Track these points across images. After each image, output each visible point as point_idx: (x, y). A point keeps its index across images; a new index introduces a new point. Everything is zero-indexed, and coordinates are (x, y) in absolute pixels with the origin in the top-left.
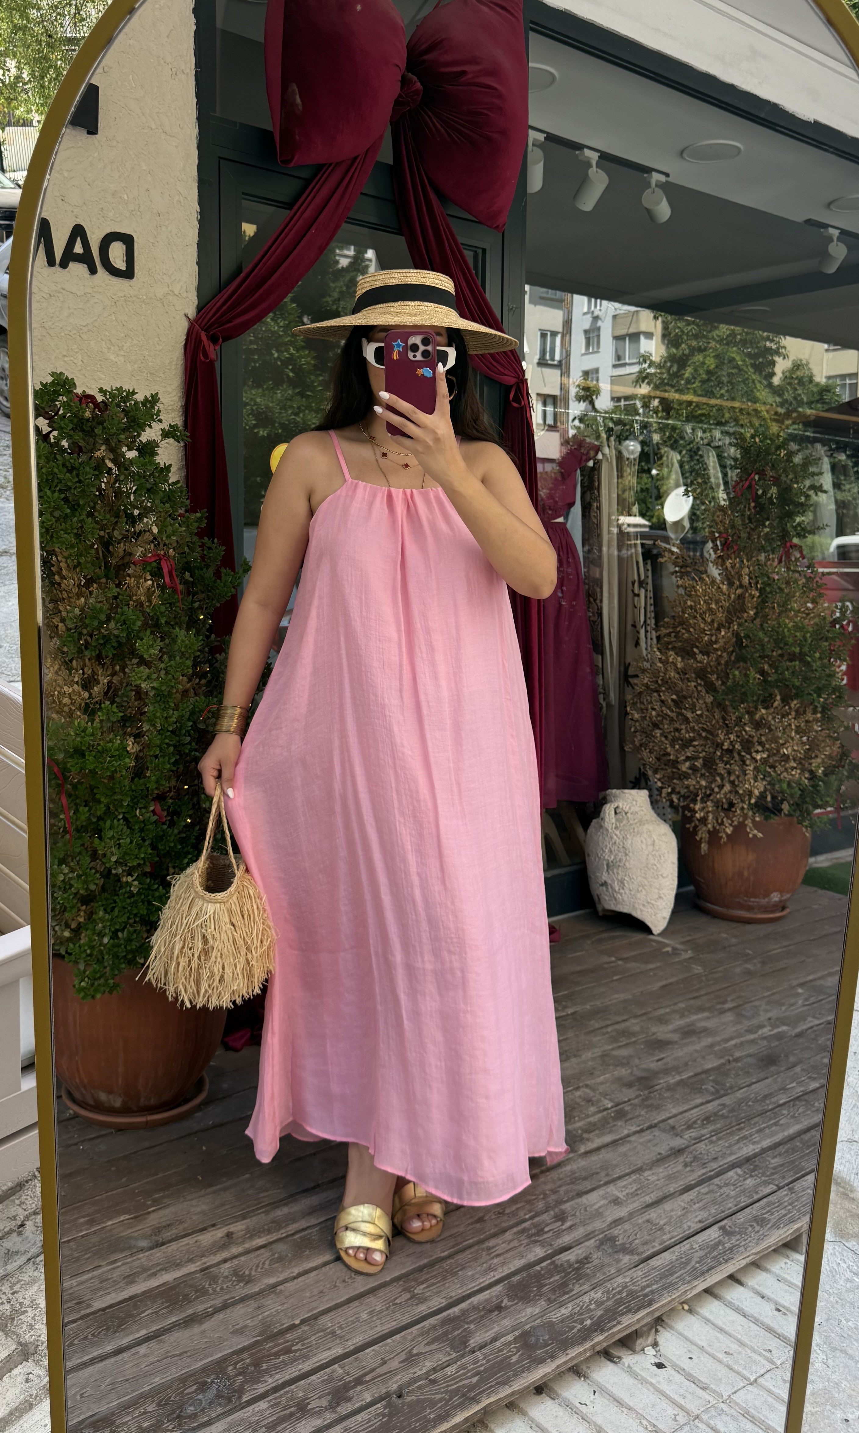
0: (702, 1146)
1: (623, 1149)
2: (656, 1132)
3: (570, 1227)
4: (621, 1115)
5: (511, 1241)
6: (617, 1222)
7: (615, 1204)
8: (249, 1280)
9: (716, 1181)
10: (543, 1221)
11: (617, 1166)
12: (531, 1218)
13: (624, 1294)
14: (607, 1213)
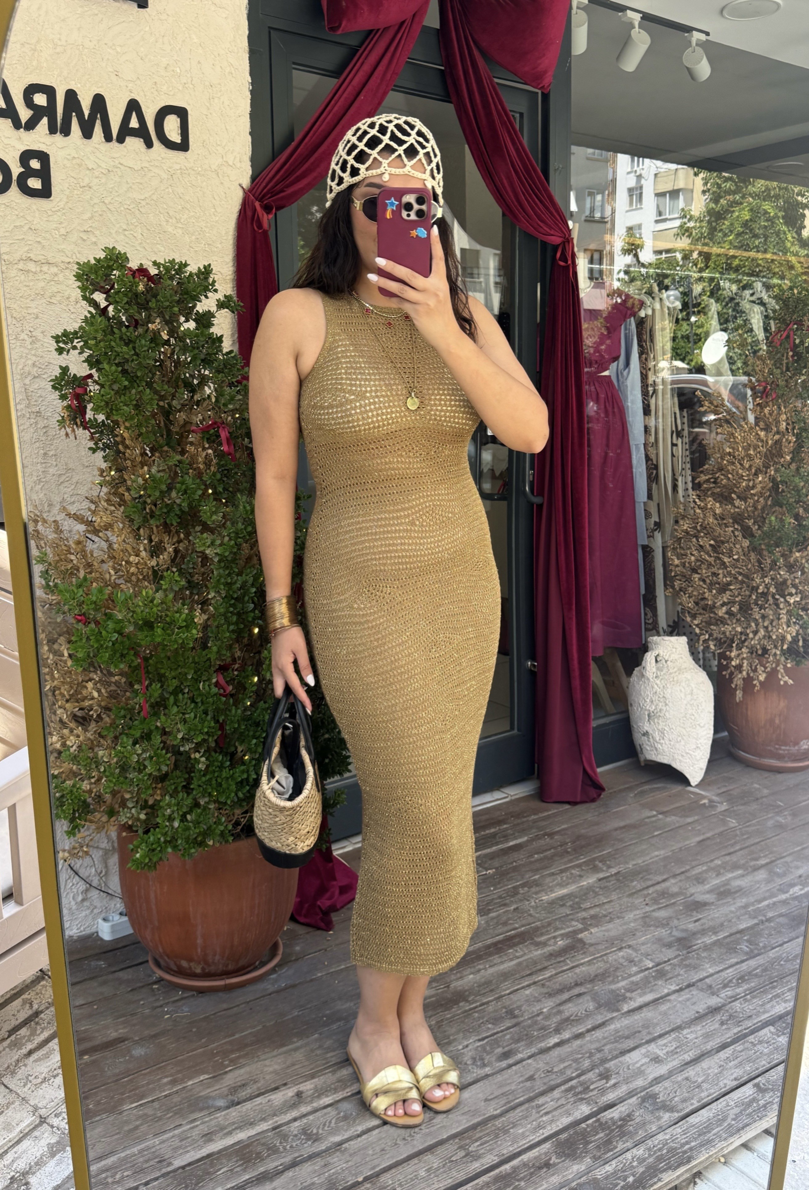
0: (737, 1004)
1: (663, 1008)
2: (694, 991)
3: (614, 1085)
4: (661, 974)
5: (558, 1099)
6: (657, 1080)
7: (656, 1062)
8: (316, 1139)
9: (751, 1038)
10: (589, 1080)
11: (657, 1024)
12: (579, 1076)
13: (665, 1151)
14: (647, 1072)
